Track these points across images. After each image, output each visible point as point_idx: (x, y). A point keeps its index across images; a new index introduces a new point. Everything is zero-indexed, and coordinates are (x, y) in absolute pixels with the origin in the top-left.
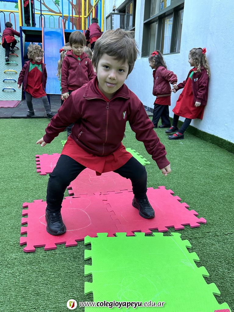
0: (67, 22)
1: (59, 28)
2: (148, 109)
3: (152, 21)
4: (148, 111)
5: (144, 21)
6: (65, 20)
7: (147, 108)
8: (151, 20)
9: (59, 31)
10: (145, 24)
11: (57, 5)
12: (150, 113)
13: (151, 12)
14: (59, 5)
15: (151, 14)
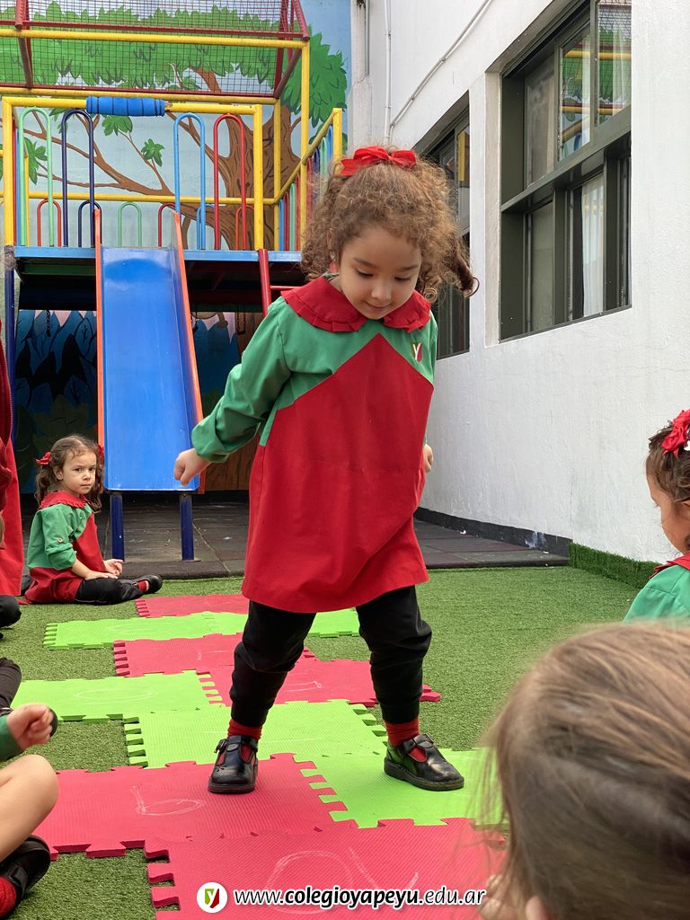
0: (193, 223)
1: (160, 244)
2: (539, 540)
4: (539, 549)
5: (503, 202)
6: (183, 217)
7: (535, 539)
8: (532, 196)
9: (160, 258)
10: (505, 214)
11: (150, 161)
12: (546, 556)
13: (529, 168)
14: (160, 163)
15: (528, 177)
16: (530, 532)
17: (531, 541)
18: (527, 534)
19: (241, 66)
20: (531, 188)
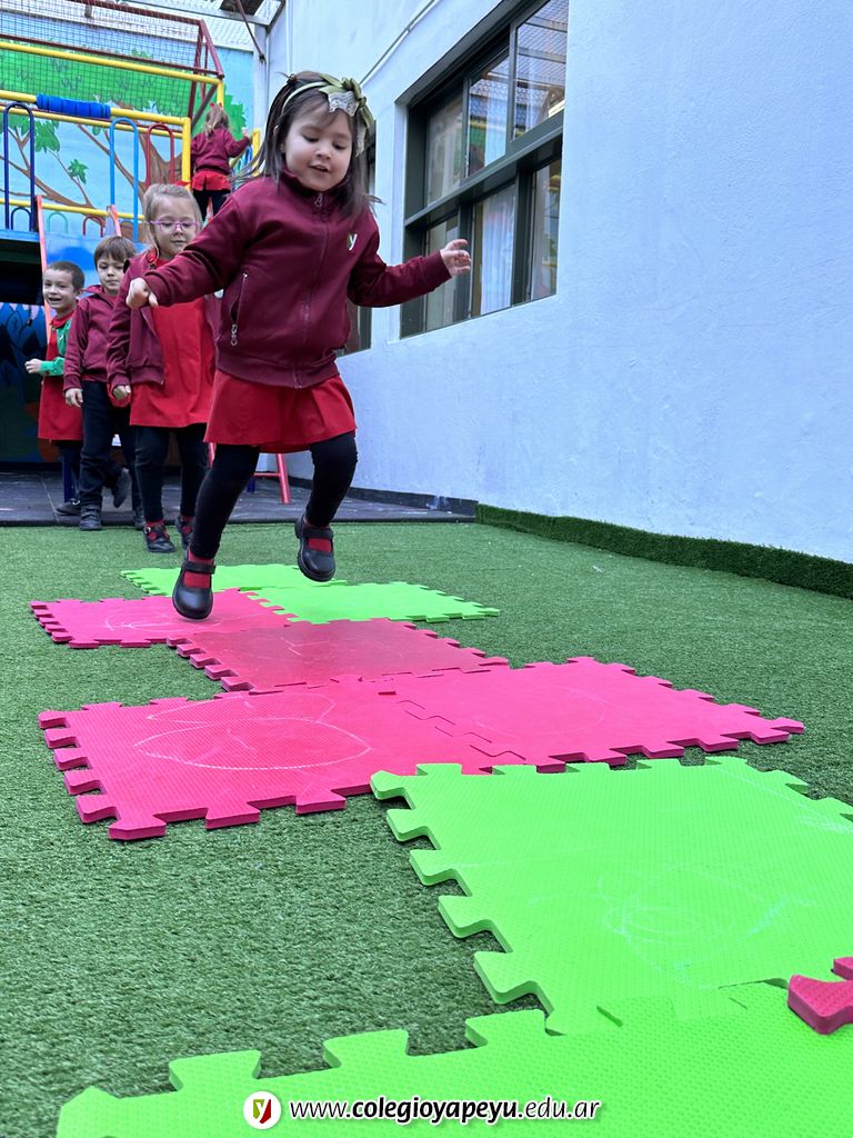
2: (441, 503)
3: (432, 219)
5: (406, 217)
7: (437, 502)
8: (430, 214)
10: (408, 229)
11: (75, 178)
12: (450, 514)
13: (429, 190)
14: (84, 181)
15: (429, 197)
16: (432, 497)
17: (432, 503)
18: (430, 498)
19: (157, 104)
20: (431, 205)
